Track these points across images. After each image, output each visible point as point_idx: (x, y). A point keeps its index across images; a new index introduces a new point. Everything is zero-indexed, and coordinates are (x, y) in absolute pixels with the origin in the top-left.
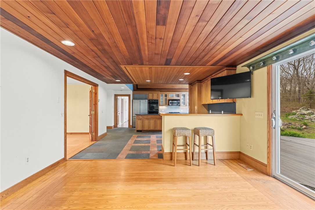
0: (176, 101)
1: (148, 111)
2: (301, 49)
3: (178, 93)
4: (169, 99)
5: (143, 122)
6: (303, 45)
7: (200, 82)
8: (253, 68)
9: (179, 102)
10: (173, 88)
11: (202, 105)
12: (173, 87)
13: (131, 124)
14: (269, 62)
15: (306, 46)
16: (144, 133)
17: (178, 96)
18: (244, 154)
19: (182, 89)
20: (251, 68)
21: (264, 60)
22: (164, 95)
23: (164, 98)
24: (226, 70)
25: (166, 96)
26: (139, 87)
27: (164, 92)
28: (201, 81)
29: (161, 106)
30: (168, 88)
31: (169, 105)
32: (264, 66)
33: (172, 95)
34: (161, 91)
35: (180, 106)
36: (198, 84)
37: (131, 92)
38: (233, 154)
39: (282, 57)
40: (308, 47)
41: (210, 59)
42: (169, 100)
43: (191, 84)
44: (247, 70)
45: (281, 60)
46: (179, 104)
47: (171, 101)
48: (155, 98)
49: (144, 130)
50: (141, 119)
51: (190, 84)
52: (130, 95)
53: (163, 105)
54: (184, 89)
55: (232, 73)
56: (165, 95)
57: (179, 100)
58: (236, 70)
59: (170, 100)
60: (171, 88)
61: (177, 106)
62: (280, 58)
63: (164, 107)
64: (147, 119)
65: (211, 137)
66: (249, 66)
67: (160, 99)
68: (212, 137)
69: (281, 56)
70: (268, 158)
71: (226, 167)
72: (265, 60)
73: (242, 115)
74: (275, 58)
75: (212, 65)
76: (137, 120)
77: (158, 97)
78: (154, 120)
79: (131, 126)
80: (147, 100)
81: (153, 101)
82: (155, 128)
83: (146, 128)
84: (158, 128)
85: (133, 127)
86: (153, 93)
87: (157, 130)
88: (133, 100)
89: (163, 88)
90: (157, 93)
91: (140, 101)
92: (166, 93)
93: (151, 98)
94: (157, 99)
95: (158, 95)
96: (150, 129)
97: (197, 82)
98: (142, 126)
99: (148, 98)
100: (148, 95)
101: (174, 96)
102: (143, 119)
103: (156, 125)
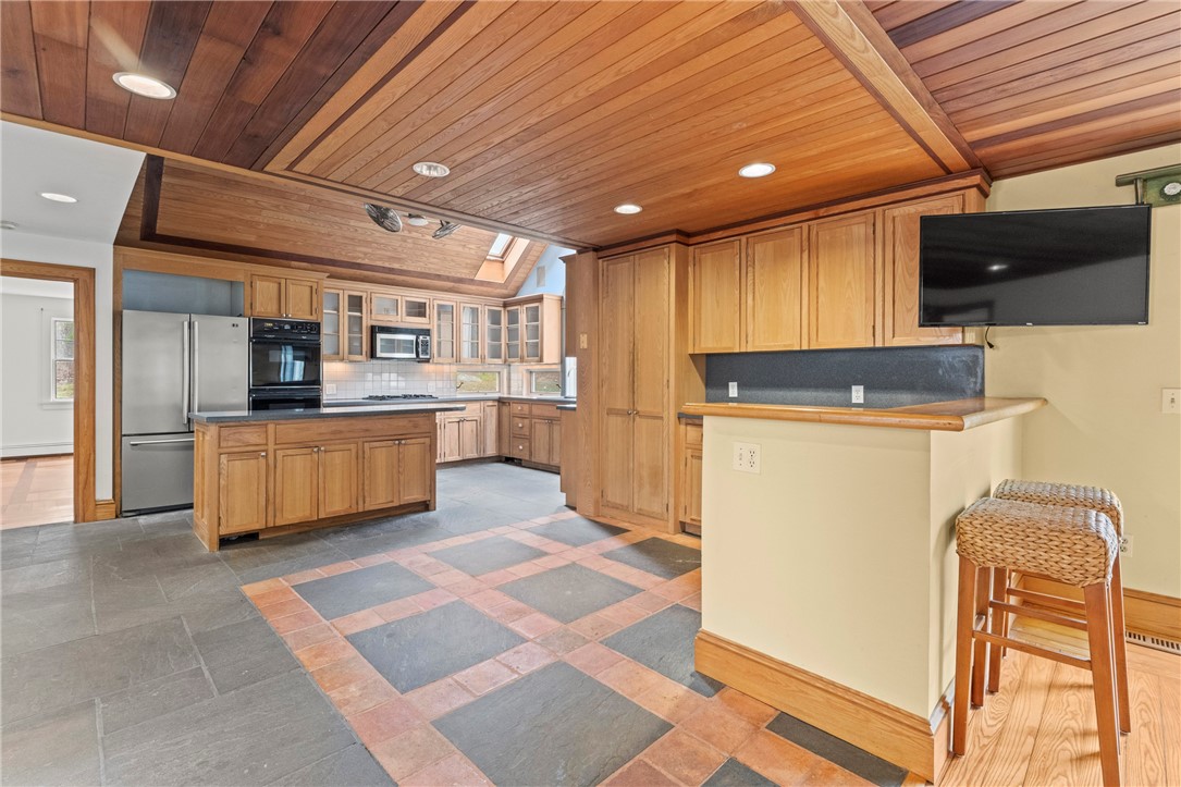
0: (414, 338)
3: (418, 296)
4: (374, 323)
5: (270, 470)
7: (686, 240)
9: (425, 344)
10: (396, 266)
11: (692, 356)
12: (399, 260)
13: (104, 491)
19: (439, 277)
22: (344, 303)
23: (345, 313)
25: (356, 303)
26: (162, 226)
27: (349, 284)
28: (689, 235)
29: (330, 360)
30: (366, 261)
31: (373, 355)
33: (386, 304)
35: (427, 361)
36: (676, 250)
37: (101, 257)
42: (374, 330)
46: (425, 352)
47: (384, 336)
48: (297, 312)
49: (279, 522)
51: (596, 249)
52: (92, 272)
53: (339, 359)
56: (349, 296)
57: (427, 332)
58: (987, 196)
59: (380, 329)
60: (387, 265)
61: (416, 363)
63: (343, 369)
64: (305, 445)
76: (224, 458)
77: (314, 306)
78: (353, 446)
79: (108, 504)
80: (244, 322)
81: (287, 327)
82: (361, 502)
83: (296, 510)
84: (379, 499)
85: (120, 514)
86: (283, 281)
87: (372, 508)
88: (125, 311)
89: (342, 259)
90: (309, 284)
91: (186, 324)
92: (358, 289)
93: (269, 310)
94: (312, 318)
95: (314, 296)
96: (322, 516)
97: (673, 238)
98: (267, 500)
99: (247, 306)
100: (248, 287)
101: (403, 308)
102: (271, 447)
103: (366, 482)
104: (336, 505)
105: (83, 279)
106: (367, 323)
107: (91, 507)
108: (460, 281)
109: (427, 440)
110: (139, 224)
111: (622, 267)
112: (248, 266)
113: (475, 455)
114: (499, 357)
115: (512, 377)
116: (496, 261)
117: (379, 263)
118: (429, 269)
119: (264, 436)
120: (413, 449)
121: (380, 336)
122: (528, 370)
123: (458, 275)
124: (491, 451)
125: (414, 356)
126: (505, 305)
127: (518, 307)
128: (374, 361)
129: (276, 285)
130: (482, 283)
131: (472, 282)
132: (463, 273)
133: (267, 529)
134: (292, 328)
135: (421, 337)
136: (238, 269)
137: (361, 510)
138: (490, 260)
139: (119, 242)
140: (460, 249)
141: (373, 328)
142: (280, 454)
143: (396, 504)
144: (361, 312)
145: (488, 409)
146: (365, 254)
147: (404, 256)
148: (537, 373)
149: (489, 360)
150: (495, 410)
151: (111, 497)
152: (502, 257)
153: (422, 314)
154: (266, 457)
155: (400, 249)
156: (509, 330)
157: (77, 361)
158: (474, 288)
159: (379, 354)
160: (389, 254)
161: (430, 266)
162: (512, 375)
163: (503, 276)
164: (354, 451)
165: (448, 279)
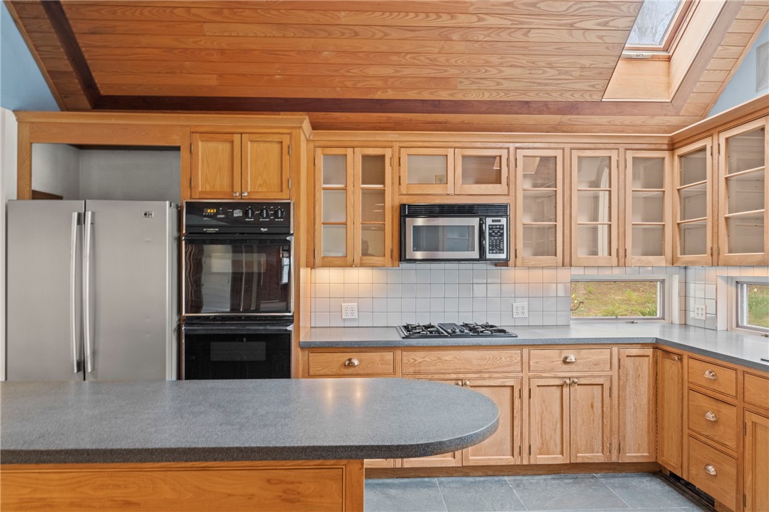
0: (475, 222)
3: (484, 145)
4: (405, 200)
9: (497, 232)
10: (444, 95)
12: (444, 81)
17: (488, 170)
19: (526, 107)
22: (354, 169)
23: (357, 187)
25: (374, 168)
27: (359, 137)
29: (329, 263)
30: (390, 95)
31: (401, 255)
35: (505, 263)
42: (407, 211)
46: (496, 247)
47: (420, 221)
48: (258, 182)
53: (345, 263)
54: (545, 108)
56: (365, 158)
57: (501, 210)
59: (415, 211)
60: (426, 96)
61: (480, 266)
67: (322, 196)
77: (286, 177)
80: (167, 209)
81: (238, 213)
86: (237, 139)
90: (277, 138)
91: (75, 216)
92: (375, 144)
93: (214, 187)
94: (282, 197)
95: (286, 158)
99: (185, 183)
100: (186, 154)
101: (456, 169)
106: (392, 200)
108: (573, 108)
112: (185, 118)
113: (598, 457)
114: (660, 252)
115: (691, 293)
116: (653, 59)
117: (412, 95)
118: (507, 91)
121: (411, 223)
122: (728, 279)
123: (568, 97)
124: (636, 452)
125: (476, 255)
126: (672, 146)
127: (706, 142)
128: (404, 265)
129: (226, 147)
130: (619, 107)
131: (598, 106)
132: (577, 91)
134: (246, 214)
135: (489, 221)
136: (172, 127)
138: (629, 59)
140: (564, 36)
141: (402, 208)
144: (383, 183)
145: (629, 363)
146: (385, 79)
147: (452, 71)
148: (750, 285)
149: (634, 258)
150: (646, 366)
152: (666, 49)
153: (495, 177)
155: (442, 59)
156: (684, 198)
159: (411, 254)
160: (425, 72)
161: (506, 84)
162: (692, 286)
163: (669, 85)
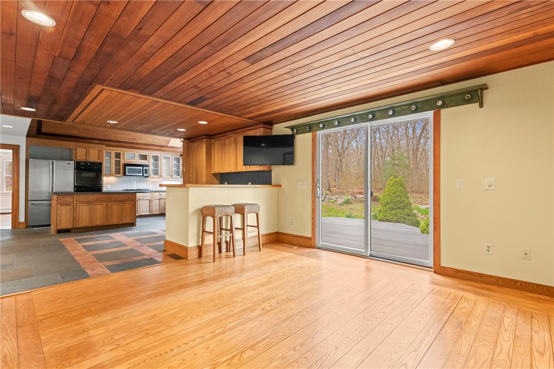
0: (141, 168)
1: (75, 187)
2: (344, 122)
3: (144, 152)
4: (125, 163)
5: (74, 210)
6: (346, 119)
7: (210, 137)
8: (297, 131)
9: (146, 170)
10: (135, 141)
11: (213, 174)
12: (135, 139)
13: (22, 219)
14: (316, 128)
15: (348, 121)
16: (79, 234)
17: (144, 157)
18: (283, 234)
19: (153, 145)
20: (295, 131)
21: (309, 125)
22: (113, 155)
23: (114, 159)
24: (263, 127)
25: (118, 155)
26: (44, 130)
27: (115, 148)
29: (106, 175)
30: (122, 140)
31: (125, 174)
32: (309, 131)
33: (131, 156)
34: (107, 145)
35: (148, 177)
36: (206, 141)
37: (22, 141)
38: (271, 236)
39: (328, 126)
40: (349, 122)
41: (256, 110)
42: (125, 165)
43: (190, 140)
44: (289, 132)
45: (326, 129)
46: (146, 173)
48: (93, 158)
49: (78, 226)
50: (69, 205)
51: (188, 139)
52: (18, 146)
53: (110, 175)
55: (268, 133)
56: (115, 153)
57: (147, 166)
58: (272, 129)
59: (128, 165)
60: (130, 141)
61: (143, 177)
62: (326, 127)
63: (112, 179)
64: (88, 203)
65: (255, 214)
66: (292, 128)
67: (104, 160)
68: (257, 215)
69: (326, 125)
70: (313, 229)
71: (272, 250)
72: (311, 126)
73: (280, 186)
74: (321, 126)
75: (249, 118)
76: (59, 205)
77: (100, 157)
78: (104, 203)
79: (23, 223)
80: (72, 163)
81: (89, 164)
82: (107, 222)
83: (84, 222)
84: (115, 221)
85: (27, 227)
86: (88, 148)
87: (111, 224)
88: (30, 159)
89: (112, 139)
90: (98, 149)
91: (51, 163)
92: (118, 150)
93: (83, 158)
94: (99, 161)
95: (100, 154)
96: (93, 225)
97: (204, 137)
98: (73, 219)
99: (74, 157)
100: (75, 151)
101: (137, 157)
102: (75, 202)
103: (109, 215)
104: (98, 222)
105: (16, 149)
106: (122, 162)
107: (17, 224)
108: (162, 146)
109: (133, 202)
110: (35, 129)
111: (195, 145)
112: (75, 143)
114: (179, 175)
118: (149, 142)
119: (72, 199)
120: (127, 206)
121: (127, 167)
123: (161, 144)
125: (142, 174)
126: (181, 155)
128: (125, 177)
129: (85, 150)
130: (171, 147)
131: (167, 147)
132: (163, 144)
133: (73, 228)
134: (91, 164)
135: (145, 168)
136: (71, 145)
137: (107, 224)
139: (28, 136)
141: (125, 164)
142: (78, 205)
143: (120, 223)
144: (120, 158)
146: (121, 137)
147: (137, 138)
151: (24, 221)
153: (146, 159)
154: (73, 206)
155: (135, 136)
157: (13, 177)
158: (169, 149)
159: (127, 174)
160: (131, 137)
164: (105, 205)
165: (157, 146)
